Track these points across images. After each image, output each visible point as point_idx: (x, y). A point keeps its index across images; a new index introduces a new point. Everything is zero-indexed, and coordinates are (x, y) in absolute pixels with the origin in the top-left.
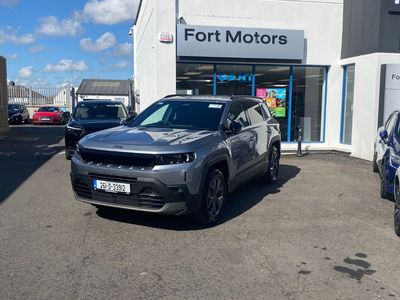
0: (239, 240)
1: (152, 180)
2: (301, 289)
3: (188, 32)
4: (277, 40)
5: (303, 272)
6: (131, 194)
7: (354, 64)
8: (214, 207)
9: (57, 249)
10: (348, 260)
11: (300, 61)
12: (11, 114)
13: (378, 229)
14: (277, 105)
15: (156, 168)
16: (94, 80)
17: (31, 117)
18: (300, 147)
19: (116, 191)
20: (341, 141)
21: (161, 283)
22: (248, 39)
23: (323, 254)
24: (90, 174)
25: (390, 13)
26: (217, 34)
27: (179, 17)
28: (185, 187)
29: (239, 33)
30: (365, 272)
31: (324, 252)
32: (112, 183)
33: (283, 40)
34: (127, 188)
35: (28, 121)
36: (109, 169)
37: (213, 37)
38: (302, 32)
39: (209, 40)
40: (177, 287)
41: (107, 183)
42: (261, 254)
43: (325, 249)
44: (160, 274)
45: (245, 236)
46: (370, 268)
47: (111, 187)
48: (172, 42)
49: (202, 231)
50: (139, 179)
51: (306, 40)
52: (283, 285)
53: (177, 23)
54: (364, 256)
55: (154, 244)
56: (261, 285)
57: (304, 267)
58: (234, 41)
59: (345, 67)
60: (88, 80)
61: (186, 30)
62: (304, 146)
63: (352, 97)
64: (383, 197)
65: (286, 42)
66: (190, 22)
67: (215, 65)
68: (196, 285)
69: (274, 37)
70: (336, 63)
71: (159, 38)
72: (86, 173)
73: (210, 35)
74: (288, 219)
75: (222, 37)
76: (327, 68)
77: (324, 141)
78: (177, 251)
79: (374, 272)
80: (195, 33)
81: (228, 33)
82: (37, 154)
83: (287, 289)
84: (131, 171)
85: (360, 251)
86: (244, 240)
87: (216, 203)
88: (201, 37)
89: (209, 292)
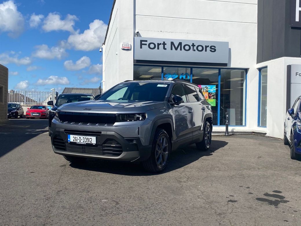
0: (181, 182)
1: (113, 133)
2: (230, 211)
3: (142, 43)
4: (208, 49)
5: (231, 201)
6: (96, 145)
7: (266, 67)
8: (161, 160)
9: (38, 185)
10: (266, 195)
11: (226, 65)
12: (10, 111)
13: (290, 177)
14: (210, 97)
15: (116, 124)
16: (73, 89)
17: (25, 114)
18: (227, 129)
19: (85, 143)
20: (259, 125)
21: (118, 206)
22: (187, 48)
23: (247, 191)
24: (65, 130)
25: (292, 28)
26: (164, 44)
27: (136, 31)
28: (138, 139)
29: (180, 44)
30: (281, 202)
31: (248, 189)
32: (82, 137)
33: (213, 49)
34: (93, 140)
35: (22, 116)
36: (80, 126)
37: (161, 47)
38: (227, 44)
39: (158, 48)
40: (131, 208)
41: (78, 137)
42: (198, 190)
43: (248, 188)
44: (118, 201)
45: (185, 180)
46: (285, 199)
47: (81, 140)
48: (130, 50)
49: (151, 176)
50: (103, 133)
51: (230, 49)
52: (216, 208)
53: (134, 36)
54: (280, 192)
55: (114, 184)
56: (198, 209)
57: (231, 198)
58: (176, 49)
59: (260, 69)
60: (69, 89)
61: (141, 41)
62: (230, 129)
63: (266, 97)
64: (293, 158)
65: (215, 50)
66: (144, 35)
67: (162, 67)
68: (147, 208)
69: (206, 47)
70: (253, 66)
71: (121, 47)
72: (62, 130)
73: (159, 44)
74: (219, 170)
75: (168, 46)
76: (246, 70)
77: (245, 125)
78: (132, 187)
79: (289, 201)
80: (148, 43)
81: (172, 43)
82: (27, 133)
83: (219, 211)
84: (97, 127)
85: (276, 189)
86: (185, 182)
87: (163, 156)
88: (152, 46)
89: (156, 212)
